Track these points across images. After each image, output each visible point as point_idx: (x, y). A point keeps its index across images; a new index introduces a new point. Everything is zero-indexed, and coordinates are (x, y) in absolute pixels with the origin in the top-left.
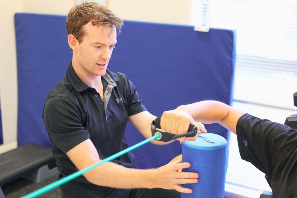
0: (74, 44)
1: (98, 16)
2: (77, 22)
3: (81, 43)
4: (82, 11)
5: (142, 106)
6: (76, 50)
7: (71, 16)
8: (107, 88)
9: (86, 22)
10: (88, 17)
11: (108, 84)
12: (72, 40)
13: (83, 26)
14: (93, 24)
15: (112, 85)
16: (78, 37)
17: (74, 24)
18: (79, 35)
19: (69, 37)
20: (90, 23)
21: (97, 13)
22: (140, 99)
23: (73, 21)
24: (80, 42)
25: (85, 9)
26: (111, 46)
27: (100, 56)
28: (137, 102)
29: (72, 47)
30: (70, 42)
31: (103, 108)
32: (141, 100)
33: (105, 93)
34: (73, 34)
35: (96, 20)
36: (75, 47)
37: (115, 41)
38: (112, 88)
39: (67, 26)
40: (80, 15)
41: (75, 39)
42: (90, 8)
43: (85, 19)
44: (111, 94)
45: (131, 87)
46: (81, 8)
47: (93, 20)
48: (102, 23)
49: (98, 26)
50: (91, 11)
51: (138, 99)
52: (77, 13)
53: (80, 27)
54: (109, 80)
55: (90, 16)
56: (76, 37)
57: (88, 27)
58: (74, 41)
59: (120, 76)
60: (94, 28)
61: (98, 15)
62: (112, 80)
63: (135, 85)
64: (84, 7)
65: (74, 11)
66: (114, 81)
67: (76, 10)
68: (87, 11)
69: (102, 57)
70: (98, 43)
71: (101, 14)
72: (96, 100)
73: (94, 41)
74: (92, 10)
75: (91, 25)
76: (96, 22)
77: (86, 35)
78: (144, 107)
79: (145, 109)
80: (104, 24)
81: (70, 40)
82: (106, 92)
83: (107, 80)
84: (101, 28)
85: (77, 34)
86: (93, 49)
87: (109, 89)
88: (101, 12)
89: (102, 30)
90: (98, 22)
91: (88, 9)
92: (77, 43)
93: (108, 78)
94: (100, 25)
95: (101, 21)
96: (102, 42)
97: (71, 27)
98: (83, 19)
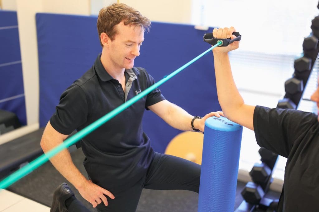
0: (106, 41)
1: (129, 17)
2: (109, 22)
3: (114, 41)
4: (114, 12)
5: (162, 95)
6: (108, 46)
7: (103, 16)
8: (129, 80)
9: (118, 22)
10: (120, 17)
11: (130, 77)
12: (104, 37)
13: (115, 26)
14: (125, 24)
15: (133, 78)
16: (110, 36)
17: (106, 24)
18: (112, 34)
19: (102, 36)
20: (122, 23)
21: (127, 14)
22: (158, 90)
23: (105, 21)
24: (112, 40)
25: (116, 10)
26: (139, 44)
27: (131, 52)
28: (156, 92)
29: (105, 44)
30: (102, 39)
31: (123, 98)
32: (160, 90)
33: (126, 84)
34: (105, 32)
35: (127, 20)
36: (107, 44)
37: (143, 39)
38: (133, 81)
39: (99, 26)
40: (112, 16)
41: (107, 37)
42: (120, 9)
43: (117, 19)
44: (131, 85)
45: (150, 79)
46: (113, 9)
47: (124, 20)
48: (133, 23)
49: (130, 26)
50: (121, 12)
51: (157, 90)
52: (109, 14)
53: (112, 26)
54: (131, 74)
55: (122, 17)
56: (108, 36)
57: (120, 27)
58: (106, 39)
59: (140, 71)
60: (127, 27)
61: (129, 15)
62: (133, 73)
63: (154, 78)
64: (115, 8)
65: (106, 12)
66: (135, 74)
67: (108, 11)
68: (118, 12)
69: (133, 53)
70: (129, 41)
71: (131, 14)
72: (118, 90)
73: (126, 39)
74: (123, 11)
75: (124, 24)
76: (128, 22)
77: (118, 34)
78: (163, 97)
79: (164, 98)
80: (134, 24)
81: (102, 37)
82: (128, 84)
83: (129, 73)
84: (132, 27)
85: (109, 33)
86: (124, 46)
87: (130, 82)
88: (130, 13)
89: (134, 29)
90: (130, 22)
91: (119, 10)
92: (109, 41)
93: (131, 72)
94: (131, 24)
95: (132, 21)
96: (133, 40)
97: (103, 27)
98: (116, 20)
